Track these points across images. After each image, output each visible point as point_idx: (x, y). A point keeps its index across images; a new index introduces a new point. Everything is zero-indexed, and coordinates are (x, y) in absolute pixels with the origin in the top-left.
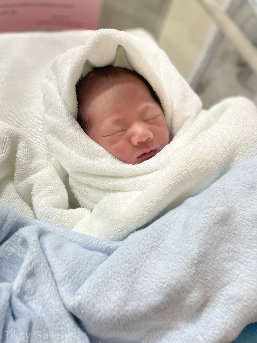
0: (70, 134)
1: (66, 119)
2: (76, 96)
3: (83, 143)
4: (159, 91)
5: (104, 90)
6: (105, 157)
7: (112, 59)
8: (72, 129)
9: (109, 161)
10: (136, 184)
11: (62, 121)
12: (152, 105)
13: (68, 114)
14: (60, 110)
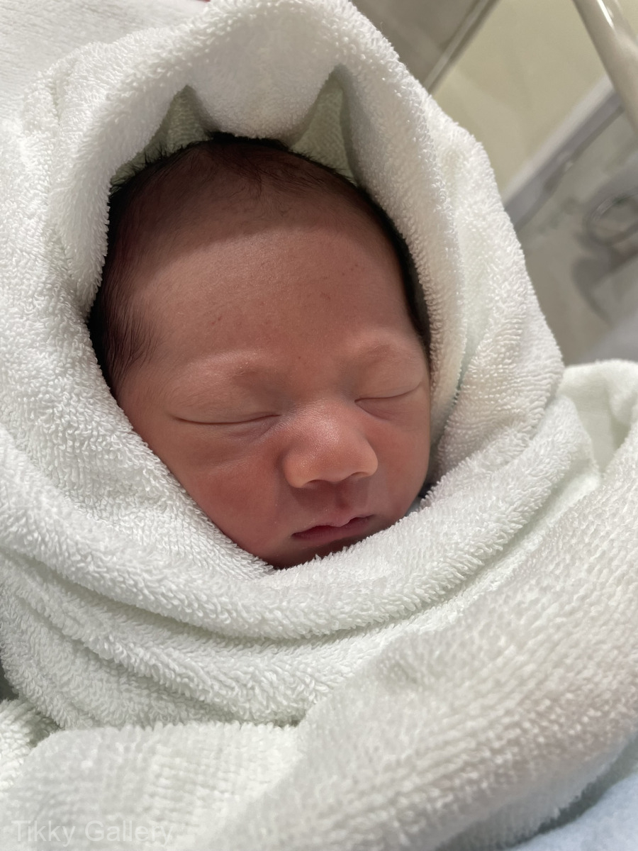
0: (35, 377)
1: (34, 307)
2: (108, 222)
3: (77, 429)
4: (439, 296)
5: (228, 234)
6: (159, 503)
7: (295, 117)
8: (51, 354)
9: (172, 525)
10: (257, 690)
11: (16, 310)
12: (401, 342)
13: (49, 286)
14: (22, 263)
